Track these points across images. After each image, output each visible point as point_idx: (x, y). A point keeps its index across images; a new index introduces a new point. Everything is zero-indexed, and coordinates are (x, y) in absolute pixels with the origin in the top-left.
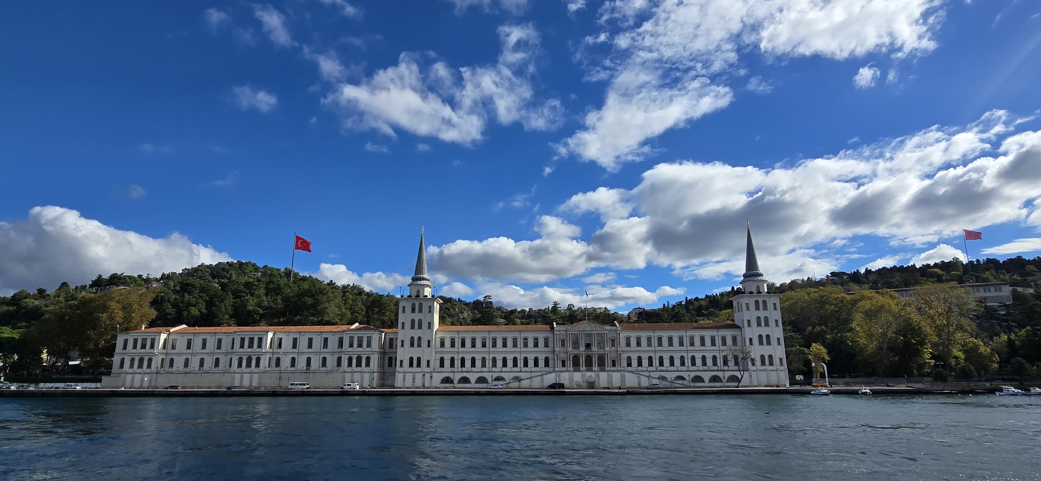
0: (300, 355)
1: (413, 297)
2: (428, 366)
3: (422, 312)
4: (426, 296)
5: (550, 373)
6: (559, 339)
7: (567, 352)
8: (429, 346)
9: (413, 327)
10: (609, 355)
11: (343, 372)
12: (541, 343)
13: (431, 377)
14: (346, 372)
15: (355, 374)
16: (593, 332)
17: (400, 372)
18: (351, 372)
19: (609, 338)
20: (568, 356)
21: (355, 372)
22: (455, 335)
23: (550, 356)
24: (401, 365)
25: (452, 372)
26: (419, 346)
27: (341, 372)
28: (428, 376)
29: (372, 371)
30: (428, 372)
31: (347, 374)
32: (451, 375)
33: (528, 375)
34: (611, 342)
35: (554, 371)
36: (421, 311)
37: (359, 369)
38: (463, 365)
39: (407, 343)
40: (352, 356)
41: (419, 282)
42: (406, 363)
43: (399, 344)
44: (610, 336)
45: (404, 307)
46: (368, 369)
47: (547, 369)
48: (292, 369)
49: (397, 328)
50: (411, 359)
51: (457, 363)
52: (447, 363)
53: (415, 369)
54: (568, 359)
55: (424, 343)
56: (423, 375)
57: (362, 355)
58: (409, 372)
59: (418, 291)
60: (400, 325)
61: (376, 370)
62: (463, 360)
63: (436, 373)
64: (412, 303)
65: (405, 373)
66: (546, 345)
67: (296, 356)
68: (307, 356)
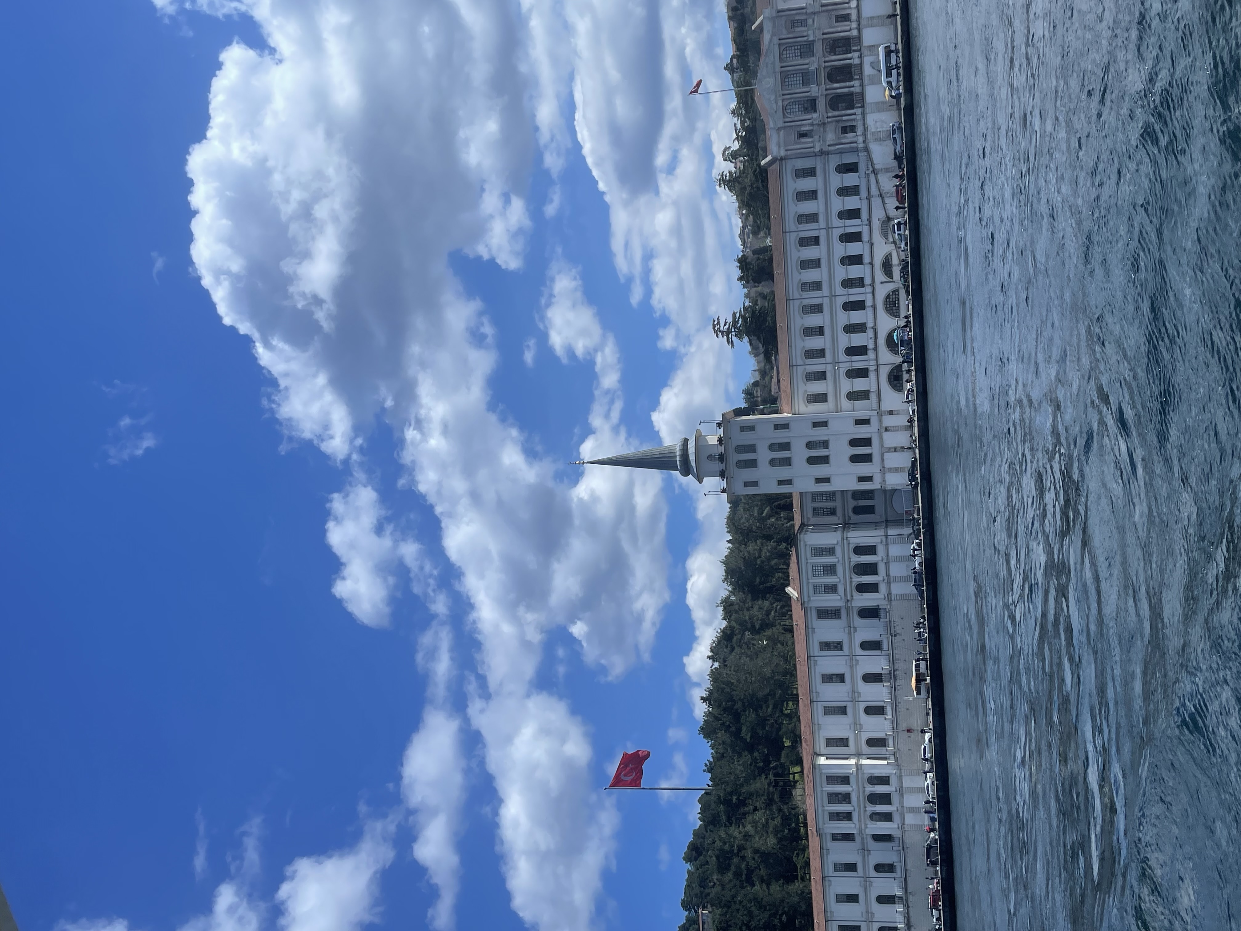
0: (859, 696)
1: (722, 466)
2: (866, 422)
3: (754, 446)
4: (720, 440)
5: (870, 158)
6: (796, 143)
7: (824, 124)
8: (824, 424)
9: (787, 462)
10: (826, 31)
11: (890, 600)
12: (807, 184)
13: (891, 413)
14: (889, 594)
15: (892, 575)
16: (778, 69)
17: (884, 481)
18: (889, 583)
19: (789, 33)
20: (832, 122)
21: (888, 575)
22: (800, 372)
23: (834, 161)
24: (869, 479)
25: (877, 370)
26: (825, 444)
27: (890, 604)
28: (888, 421)
29: (884, 538)
30: (881, 421)
31: (894, 592)
32: (884, 372)
33: (876, 202)
34: (797, 29)
35: (866, 149)
36: (752, 448)
37: (881, 568)
38: (861, 350)
39: (821, 470)
40: (854, 584)
41: (692, 458)
42: (864, 469)
43: (824, 488)
44: (784, 31)
45: (746, 484)
46: (881, 550)
47: (862, 167)
48: (889, 710)
49: (790, 496)
50: (855, 459)
51: (858, 362)
52: (860, 384)
53: (874, 450)
54: (838, 121)
55: (820, 434)
56: (886, 429)
57: (852, 564)
58: (883, 460)
59: (710, 457)
60: (784, 489)
61: (881, 532)
62: (852, 351)
63: (882, 403)
64: (736, 469)
65: (883, 471)
66: (811, 172)
67: (862, 706)
68: (860, 682)
